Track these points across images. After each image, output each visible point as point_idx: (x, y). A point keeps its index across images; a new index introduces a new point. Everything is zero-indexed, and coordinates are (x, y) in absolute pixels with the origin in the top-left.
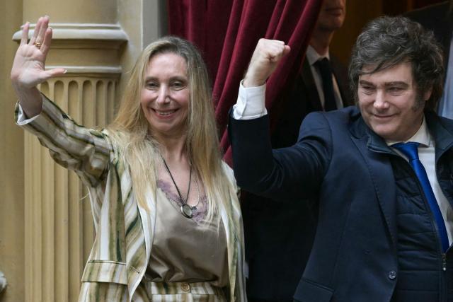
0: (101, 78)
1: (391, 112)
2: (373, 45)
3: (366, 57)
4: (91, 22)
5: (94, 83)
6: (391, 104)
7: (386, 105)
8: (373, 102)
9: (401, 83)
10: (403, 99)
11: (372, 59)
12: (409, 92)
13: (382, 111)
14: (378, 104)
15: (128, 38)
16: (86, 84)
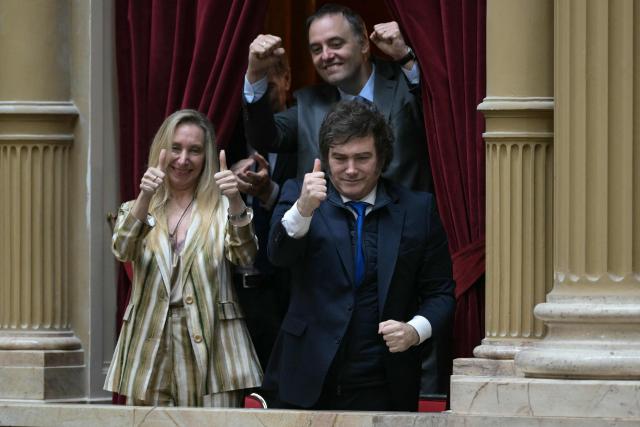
0: (57, 144)
1: (359, 177)
2: (345, 122)
3: (338, 131)
4: (49, 100)
5: (52, 148)
6: (360, 170)
7: (356, 171)
8: (346, 169)
9: (368, 153)
10: (368, 166)
11: (343, 133)
12: (373, 161)
13: (353, 177)
14: (351, 170)
15: (79, 112)
16: (46, 148)
